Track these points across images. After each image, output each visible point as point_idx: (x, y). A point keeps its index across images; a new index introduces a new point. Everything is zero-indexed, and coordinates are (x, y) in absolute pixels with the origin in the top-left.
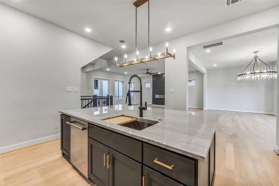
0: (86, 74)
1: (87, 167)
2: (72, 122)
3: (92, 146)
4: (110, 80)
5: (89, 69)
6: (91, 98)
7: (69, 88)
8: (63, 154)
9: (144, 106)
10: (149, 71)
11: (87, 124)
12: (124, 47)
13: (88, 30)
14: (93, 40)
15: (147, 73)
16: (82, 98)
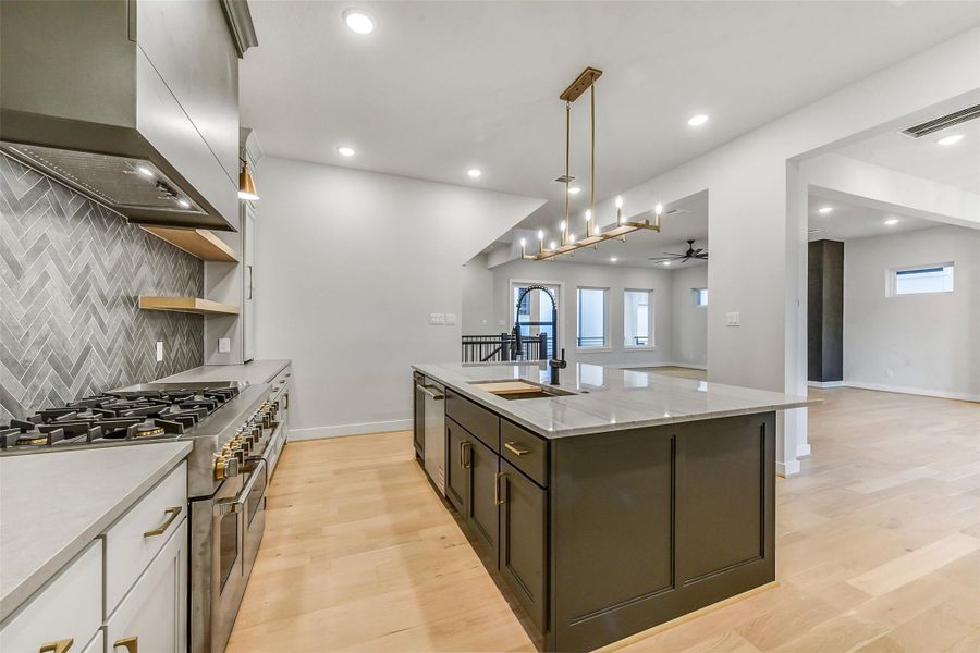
0: (491, 273)
1: (443, 473)
2: (425, 387)
3: (449, 431)
4: (563, 287)
5: (497, 260)
6: (497, 339)
7: (437, 317)
8: (418, 456)
9: (559, 358)
10: (695, 247)
11: (443, 389)
12: (574, 191)
13: (474, 173)
14: (495, 191)
15: (690, 254)
16: (465, 339)
